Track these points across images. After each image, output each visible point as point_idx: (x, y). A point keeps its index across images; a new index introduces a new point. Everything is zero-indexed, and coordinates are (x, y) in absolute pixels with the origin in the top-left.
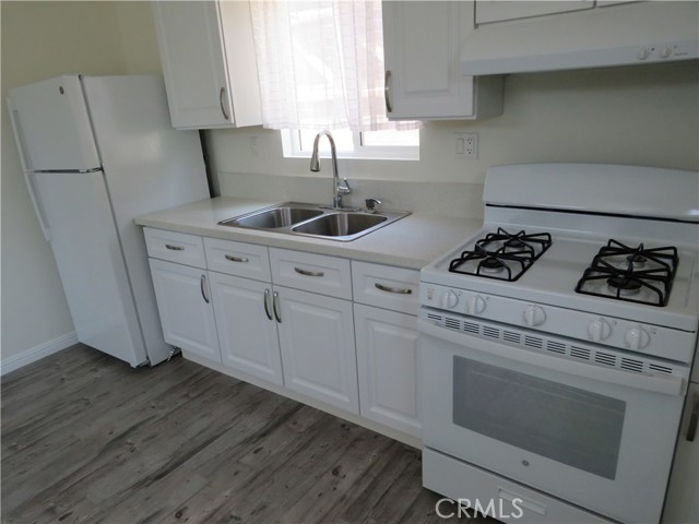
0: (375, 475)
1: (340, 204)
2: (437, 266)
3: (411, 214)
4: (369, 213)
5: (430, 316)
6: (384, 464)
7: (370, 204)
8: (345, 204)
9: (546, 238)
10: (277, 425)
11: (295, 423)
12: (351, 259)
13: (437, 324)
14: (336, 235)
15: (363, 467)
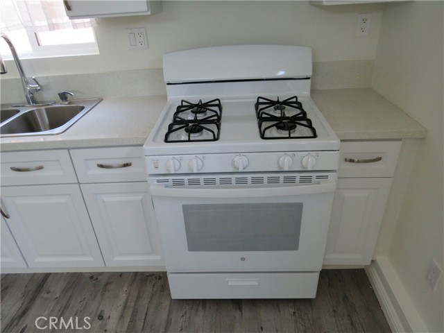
0: (133, 304)
1: (34, 101)
2: (154, 140)
3: (102, 100)
4: (65, 104)
5: (158, 181)
6: (136, 295)
7: (63, 96)
8: (38, 100)
9: (217, 102)
10: (33, 300)
11: (48, 292)
12: (68, 149)
13: (166, 186)
14: (39, 130)
15: (120, 303)
